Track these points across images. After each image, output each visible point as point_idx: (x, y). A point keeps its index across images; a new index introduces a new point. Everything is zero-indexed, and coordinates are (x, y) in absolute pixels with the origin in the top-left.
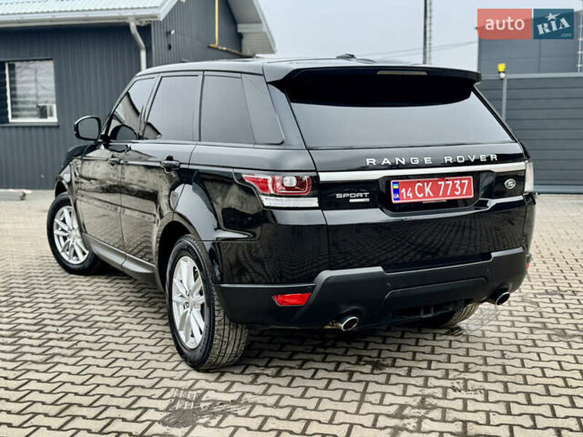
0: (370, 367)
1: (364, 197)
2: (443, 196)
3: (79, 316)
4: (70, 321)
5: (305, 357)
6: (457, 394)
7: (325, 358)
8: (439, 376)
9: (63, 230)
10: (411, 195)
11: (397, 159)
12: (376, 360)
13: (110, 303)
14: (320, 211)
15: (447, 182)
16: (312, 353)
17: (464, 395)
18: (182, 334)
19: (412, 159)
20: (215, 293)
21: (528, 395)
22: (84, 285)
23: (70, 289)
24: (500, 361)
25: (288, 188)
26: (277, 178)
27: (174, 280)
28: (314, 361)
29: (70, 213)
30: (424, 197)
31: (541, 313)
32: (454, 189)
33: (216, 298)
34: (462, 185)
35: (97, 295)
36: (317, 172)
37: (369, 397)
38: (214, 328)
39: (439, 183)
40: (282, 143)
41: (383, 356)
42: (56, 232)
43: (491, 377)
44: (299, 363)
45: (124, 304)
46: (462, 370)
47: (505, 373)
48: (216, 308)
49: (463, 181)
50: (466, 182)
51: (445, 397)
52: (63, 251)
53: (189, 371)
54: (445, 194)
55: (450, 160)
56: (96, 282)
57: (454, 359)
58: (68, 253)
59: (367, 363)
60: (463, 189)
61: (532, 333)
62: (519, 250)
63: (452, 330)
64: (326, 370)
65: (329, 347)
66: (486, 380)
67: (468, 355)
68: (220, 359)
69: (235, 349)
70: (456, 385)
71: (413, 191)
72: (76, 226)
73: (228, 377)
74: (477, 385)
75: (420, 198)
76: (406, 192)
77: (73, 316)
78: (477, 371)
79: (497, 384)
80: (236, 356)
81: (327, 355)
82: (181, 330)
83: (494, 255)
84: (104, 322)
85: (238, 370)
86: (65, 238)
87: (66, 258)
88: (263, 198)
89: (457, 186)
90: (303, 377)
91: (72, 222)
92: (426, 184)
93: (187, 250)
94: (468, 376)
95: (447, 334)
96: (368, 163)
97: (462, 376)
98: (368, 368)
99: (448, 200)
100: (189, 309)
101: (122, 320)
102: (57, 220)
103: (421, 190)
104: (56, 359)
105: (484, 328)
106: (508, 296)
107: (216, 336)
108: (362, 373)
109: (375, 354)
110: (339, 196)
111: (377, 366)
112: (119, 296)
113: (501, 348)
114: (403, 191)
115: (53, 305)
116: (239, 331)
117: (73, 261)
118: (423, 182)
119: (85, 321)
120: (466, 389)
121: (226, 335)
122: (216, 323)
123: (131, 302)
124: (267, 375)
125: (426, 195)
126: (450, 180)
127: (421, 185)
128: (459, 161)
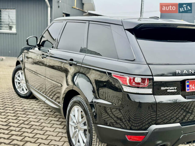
1: (174, 89)
3: (25, 121)
4: (21, 124)
9: (18, 80)
10: (194, 88)
11: (190, 71)
13: (38, 114)
14: (153, 95)
22: (26, 104)
26: (132, 78)
27: (70, 114)
29: (22, 73)
35: (32, 109)
40: (134, 60)
42: (16, 80)
45: (44, 115)
48: (93, 134)
52: (18, 88)
56: (31, 103)
58: (20, 89)
72: (24, 79)
77: (22, 121)
84: (36, 126)
86: (19, 83)
87: (19, 91)
88: (123, 87)
91: (22, 77)
93: (79, 104)
96: (177, 72)
100: (77, 130)
101: (43, 124)
102: (16, 76)
112: (41, 110)
114: (191, 85)
115: (13, 115)
117: (22, 93)
119: (27, 124)
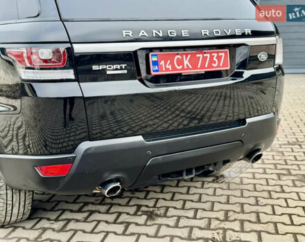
0: (145, 217)
1: (121, 69)
2: (202, 67)
5: (93, 208)
7: (109, 209)
8: (203, 226)
10: (170, 67)
11: (154, 31)
12: (151, 209)
14: (77, 83)
15: (205, 55)
16: (100, 204)
19: (169, 31)
24: (254, 208)
26: (33, 51)
30: (183, 69)
31: (285, 161)
32: (212, 61)
34: (219, 58)
36: (71, 43)
39: (198, 56)
40: (38, 15)
41: (158, 205)
43: (247, 226)
44: (87, 215)
46: (222, 218)
47: (259, 221)
49: (220, 54)
50: (223, 54)
54: (202, 66)
55: (207, 33)
57: (217, 207)
60: (220, 61)
61: (280, 179)
62: (271, 115)
63: (217, 178)
64: (106, 222)
66: (242, 230)
67: (228, 203)
70: (216, 236)
71: (172, 63)
75: (179, 69)
76: (165, 64)
78: (235, 220)
80: (24, 214)
81: (112, 205)
83: (248, 120)
88: (20, 71)
89: (215, 59)
90: (84, 232)
92: (184, 56)
94: (227, 225)
95: (213, 181)
96: (124, 34)
97: (222, 225)
98: (143, 219)
99: (206, 72)
103: (180, 62)
105: (242, 175)
106: (261, 155)
108: (137, 224)
109: (151, 203)
110: (95, 67)
111: (151, 216)
114: (162, 63)
118: (182, 55)
121: (10, 198)
124: (54, 230)
125: (185, 67)
126: (208, 53)
127: (180, 57)
128: (216, 35)
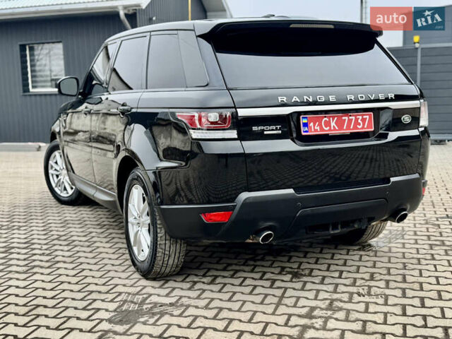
0: (290, 276)
1: (276, 129)
3: (61, 236)
4: (53, 240)
5: (238, 268)
6: (361, 299)
7: (254, 269)
8: (348, 284)
9: (56, 170)
10: (318, 128)
11: (305, 97)
12: (296, 270)
13: (88, 226)
14: (239, 141)
15: (350, 118)
16: (244, 265)
17: (367, 299)
18: (135, 249)
19: (318, 97)
20: (157, 214)
21: (422, 299)
22: (70, 212)
23: (59, 216)
24: (401, 272)
25: (212, 123)
26: (203, 114)
27: (129, 205)
28: (245, 271)
29: (60, 156)
30: (330, 130)
31: (440, 233)
32: (357, 123)
33: (158, 218)
34: (364, 120)
35: (79, 220)
37: (285, 301)
38: (157, 243)
39: (344, 118)
40: (207, 85)
41: (302, 267)
42: (51, 171)
43: (392, 284)
44: (232, 273)
45: (99, 227)
46: (368, 278)
47: (404, 281)
48: (158, 226)
49: (365, 117)
50: (368, 117)
51: (350, 301)
52: (56, 186)
53: (140, 279)
54: (348, 128)
55: (352, 98)
56: (80, 211)
57: (362, 270)
58: (60, 188)
59: (289, 273)
60: (364, 124)
61: (431, 249)
62: (416, 176)
63: (364, 247)
64: (253, 278)
65: (259, 260)
66: (387, 287)
67: (374, 267)
68: (163, 269)
69: (176, 261)
70: (361, 291)
71: (320, 125)
72: (64, 166)
73: (171, 284)
74: (379, 291)
75: (326, 131)
76: (314, 126)
77: (57, 237)
78: (381, 280)
79: (396, 290)
80: (177, 266)
81: (255, 266)
82: (135, 246)
83: (392, 179)
84: (80, 241)
85: (180, 278)
86: (57, 176)
87: (59, 192)
88: (192, 132)
89: (359, 121)
90: (233, 285)
92: (331, 119)
94: (372, 283)
95: (359, 250)
96: (280, 100)
97: (367, 283)
98: (288, 277)
99: (351, 133)
100: (140, 228)
101: (94, 239)
102: (51, 162)
103: (328, 124)
104: (35, 270)
105: (390, 245)
106: (406, 215)
107: (159, 250)
108: (283, 281)
109: (295, 266)
110: (255, 128)
111: (296, 275)
112: (96, 221)
113: (404, 261)
114: (312, 124)
115: (42, 228)
116: (178, 246)
117: (64, 194)
118: (329, 117)
119: (65, 240)
120: (369, 294)
121: (167, 249)
122: (159, 239)
123: (105, 225)
124: (204, 283)
125: (332, 128)
126: (353, 116)
127: (327, 120)
128: (360, 99)
